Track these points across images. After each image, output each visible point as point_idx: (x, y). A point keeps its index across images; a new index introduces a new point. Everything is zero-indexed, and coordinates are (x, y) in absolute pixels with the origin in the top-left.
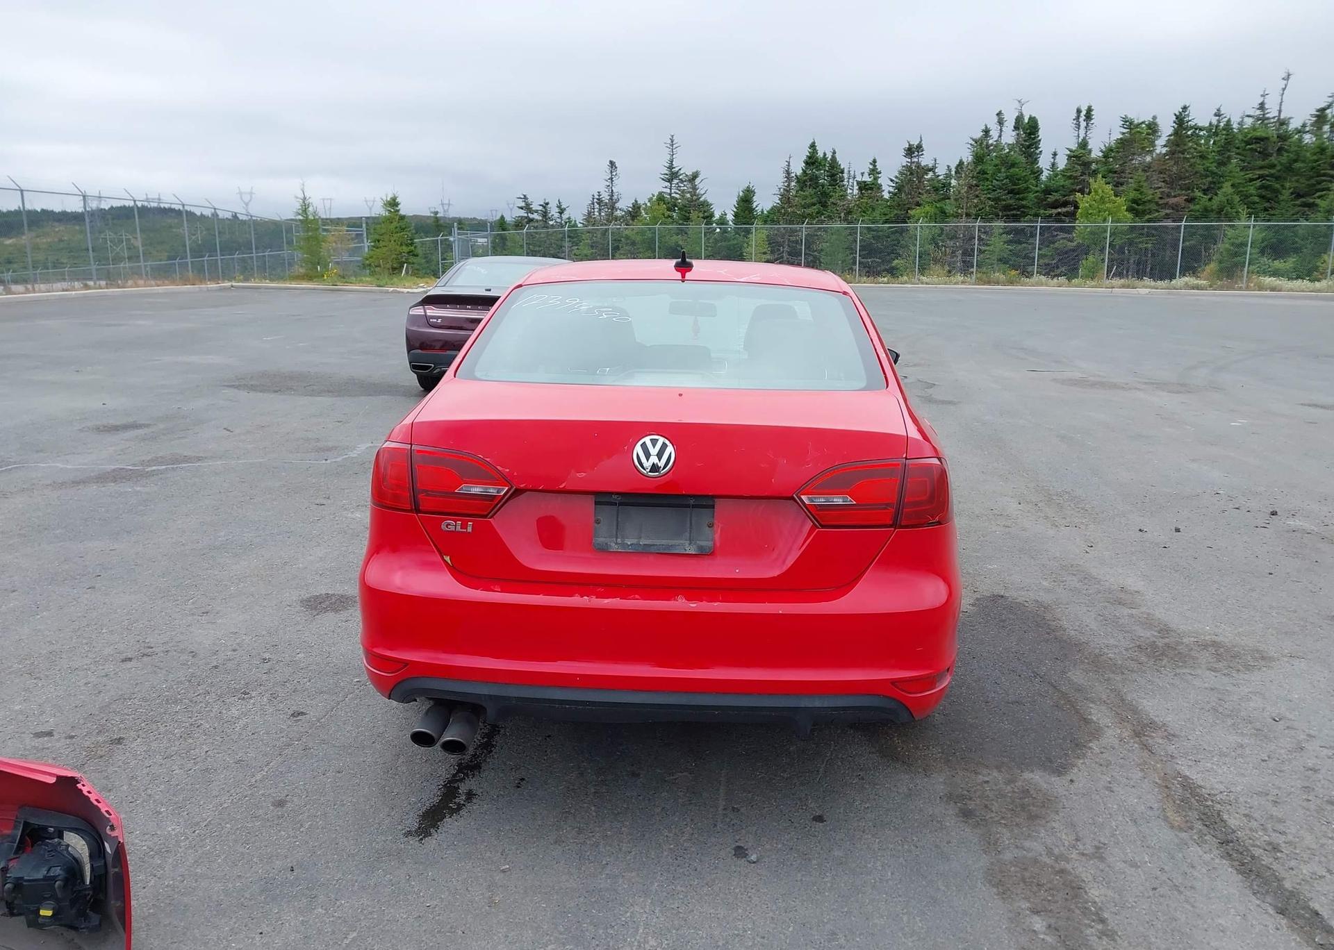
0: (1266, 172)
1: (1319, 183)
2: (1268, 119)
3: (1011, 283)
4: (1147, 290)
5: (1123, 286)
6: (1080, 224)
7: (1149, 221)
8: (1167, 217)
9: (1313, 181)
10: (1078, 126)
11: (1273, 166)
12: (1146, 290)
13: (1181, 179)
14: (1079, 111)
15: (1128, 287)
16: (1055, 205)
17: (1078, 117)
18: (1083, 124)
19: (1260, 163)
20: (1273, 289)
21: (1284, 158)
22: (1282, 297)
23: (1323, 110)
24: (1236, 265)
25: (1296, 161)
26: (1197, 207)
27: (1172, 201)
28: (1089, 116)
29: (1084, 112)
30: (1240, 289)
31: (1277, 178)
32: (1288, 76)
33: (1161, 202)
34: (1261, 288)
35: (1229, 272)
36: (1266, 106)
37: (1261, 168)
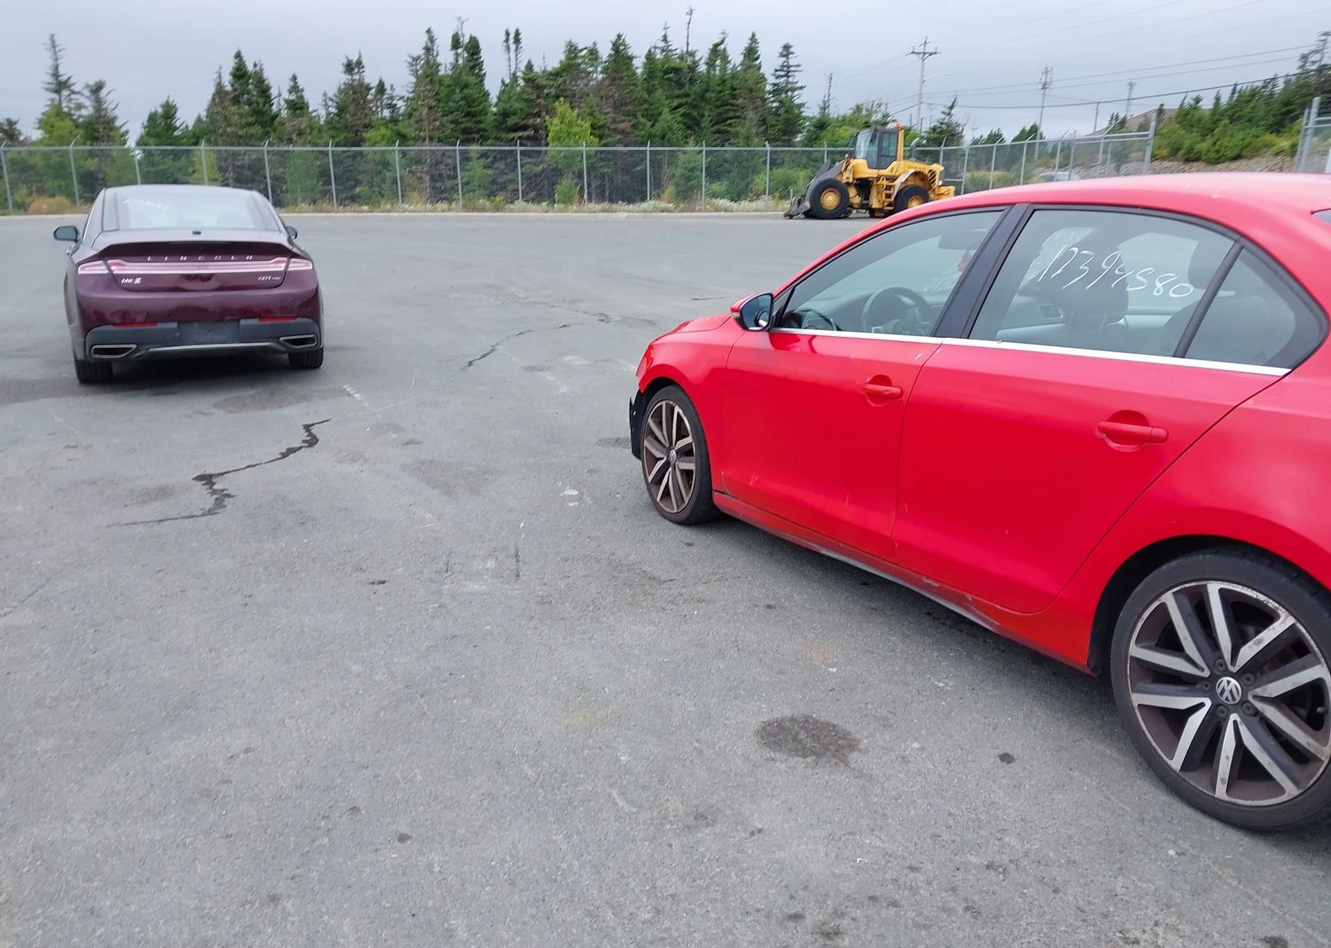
0: (684, 100)
1: (726, 111)
2: (671, 51)
3: (497, 209)
4: (626, 214)
5: (603, 211)
6: (553, 149)
7: (606, 145)
8: (619, 142)
9: (721, 110)
10: (508, 48)
11: (687, 95)
12: (624, 214)
13: (622, 105)
14: (508, 34)
15: (607, 211)
16: (515, 129)
17: (507, 40)
18: (513, 47)
19: (677, 92)
20: (726, 210)
21: (697, 88)
22: (736, 217)
23: (716, 45)
24: (691, 189)
25: (707, 91)
26: (642, 133)
27: (621, 126)
28: (517, 40)
29: (512, 36)
30: (700, 211)
31: (694, 107)
32: (691, 12)
33: (612, 127)
34: (717, 210)
35: (686, 195)
36: (669, 39)
37: (678, 97)
